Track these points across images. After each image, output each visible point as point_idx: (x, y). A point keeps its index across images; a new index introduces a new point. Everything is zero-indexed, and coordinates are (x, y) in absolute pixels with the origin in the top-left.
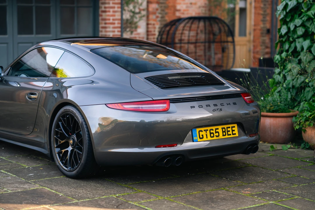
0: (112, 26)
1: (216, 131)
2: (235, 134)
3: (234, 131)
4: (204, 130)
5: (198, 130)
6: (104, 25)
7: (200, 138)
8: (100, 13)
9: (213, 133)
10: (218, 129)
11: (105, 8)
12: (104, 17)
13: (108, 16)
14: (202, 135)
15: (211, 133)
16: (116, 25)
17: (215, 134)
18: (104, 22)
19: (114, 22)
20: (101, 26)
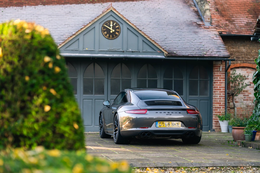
0: (219, 91)
5: (159, 122)
6: (214, 91)
8: (213, 84)
9: (166, 125)
11: (215, 81)
12: (215, 86)
13: (217, 85)
16: (222, 91)
18: (214, 89)
19: (220, 88)
20: (213, 91)
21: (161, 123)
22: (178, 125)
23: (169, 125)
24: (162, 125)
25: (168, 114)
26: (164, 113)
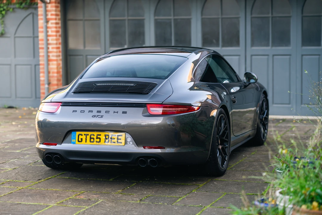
1: (97, 137)
2: (121, 143)
3: (120, 139)
4: (84, 135)
5: (78, 133)
7: (79, 141)
9: (93, 138)
10: (100, 135)
14: (82, 139)
15: (91, 138)
17: (96, 140)
21: (82, 135)
22: (119, 141)
23: (98, 140)
24: (84, 140)
25: (98, 114)
26: (89, 111)
